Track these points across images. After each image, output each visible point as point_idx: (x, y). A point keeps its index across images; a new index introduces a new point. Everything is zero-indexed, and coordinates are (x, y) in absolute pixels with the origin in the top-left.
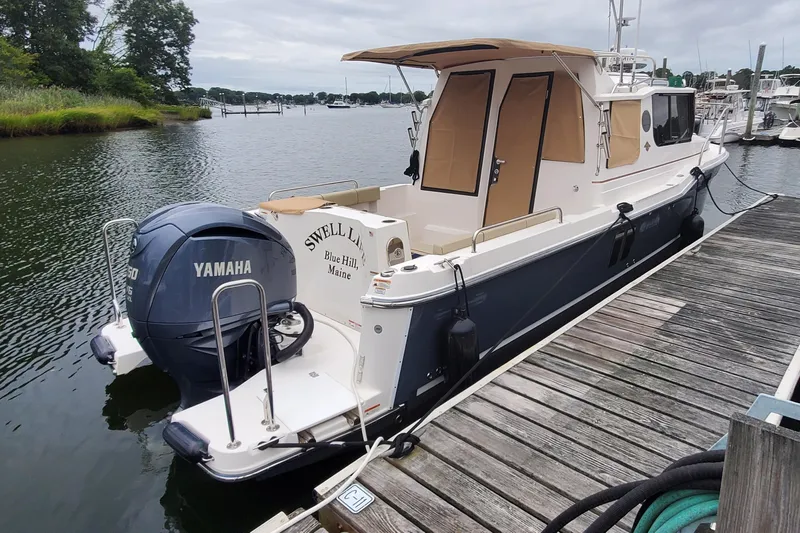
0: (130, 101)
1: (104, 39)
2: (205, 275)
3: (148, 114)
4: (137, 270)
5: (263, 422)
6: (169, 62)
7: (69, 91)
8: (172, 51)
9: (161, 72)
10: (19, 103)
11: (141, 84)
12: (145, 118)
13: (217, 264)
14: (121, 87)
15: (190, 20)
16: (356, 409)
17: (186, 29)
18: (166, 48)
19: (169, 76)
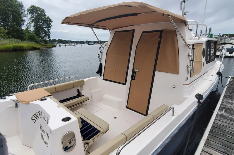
0: (33, 43)
1: (28, 26)
3: (38, 46)
6: (45, 32)
7: (17, 40)
8: (46, 29)
9: (43, 35)
10: (2, 43)
11: (37, 38)
12: (37, 47)
14: (31, 39)
15: (51, 21)
17: (50, 23)
18: (44, 29)
19: (45, 36)
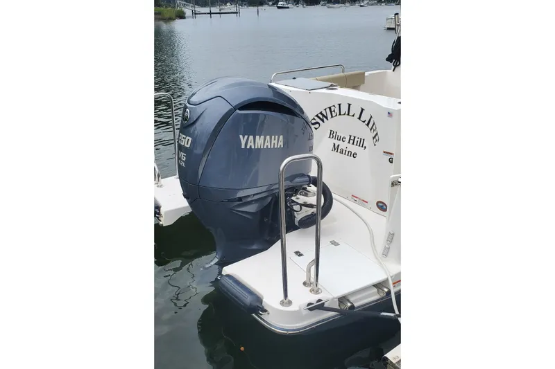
2: (248, 147)
4: (190, 139)
5: (305, 284)
13: (257, 137)
16: (387, 280)
